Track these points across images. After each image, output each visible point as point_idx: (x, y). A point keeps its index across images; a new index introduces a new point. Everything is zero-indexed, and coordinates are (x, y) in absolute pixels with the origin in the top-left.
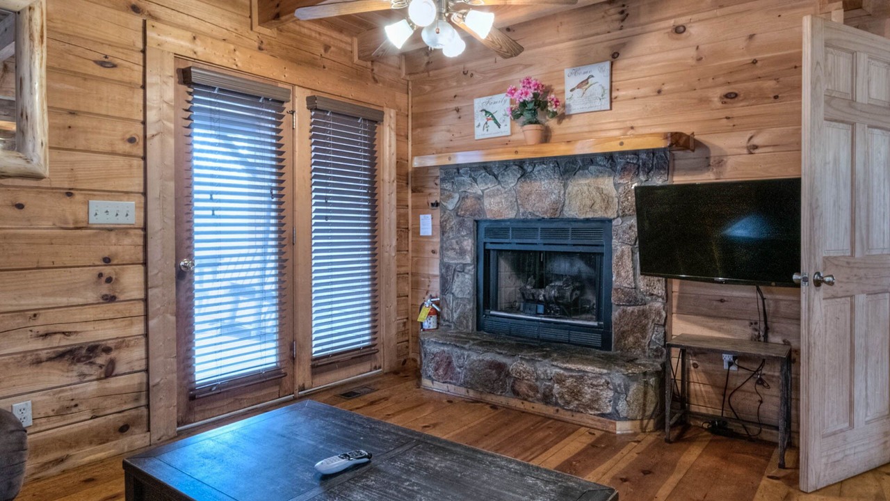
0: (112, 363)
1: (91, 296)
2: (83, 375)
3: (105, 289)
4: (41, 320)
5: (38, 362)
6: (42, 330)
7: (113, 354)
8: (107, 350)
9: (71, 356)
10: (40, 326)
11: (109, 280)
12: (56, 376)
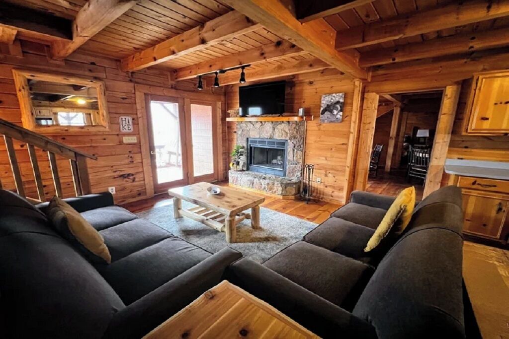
0: (134, 178)
1: (127, 161)
2: (126, 181)
3: (130, 160)
4: (114, 167)
5: (115, 178)
6: (115, 170)
7: (134, 176)
8: (133, 175)
9: (123, 176)
10: (114, 169)
11: (131, 157)
12: (120, 182)
